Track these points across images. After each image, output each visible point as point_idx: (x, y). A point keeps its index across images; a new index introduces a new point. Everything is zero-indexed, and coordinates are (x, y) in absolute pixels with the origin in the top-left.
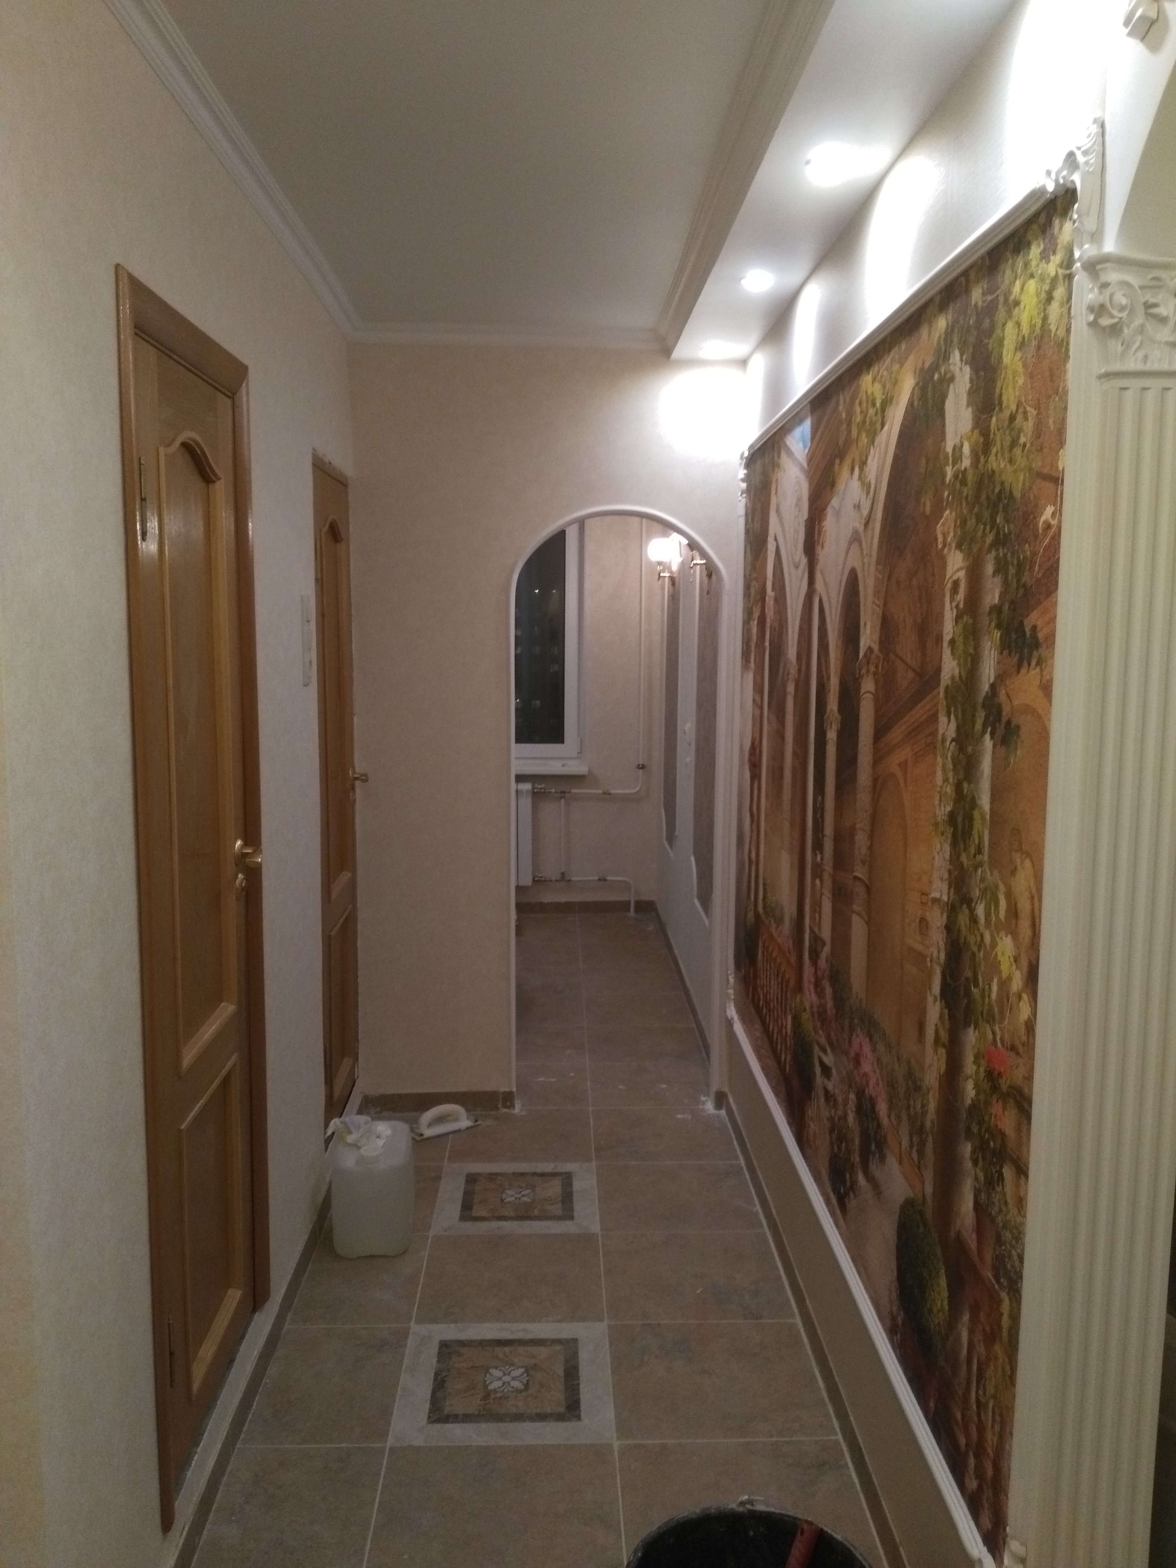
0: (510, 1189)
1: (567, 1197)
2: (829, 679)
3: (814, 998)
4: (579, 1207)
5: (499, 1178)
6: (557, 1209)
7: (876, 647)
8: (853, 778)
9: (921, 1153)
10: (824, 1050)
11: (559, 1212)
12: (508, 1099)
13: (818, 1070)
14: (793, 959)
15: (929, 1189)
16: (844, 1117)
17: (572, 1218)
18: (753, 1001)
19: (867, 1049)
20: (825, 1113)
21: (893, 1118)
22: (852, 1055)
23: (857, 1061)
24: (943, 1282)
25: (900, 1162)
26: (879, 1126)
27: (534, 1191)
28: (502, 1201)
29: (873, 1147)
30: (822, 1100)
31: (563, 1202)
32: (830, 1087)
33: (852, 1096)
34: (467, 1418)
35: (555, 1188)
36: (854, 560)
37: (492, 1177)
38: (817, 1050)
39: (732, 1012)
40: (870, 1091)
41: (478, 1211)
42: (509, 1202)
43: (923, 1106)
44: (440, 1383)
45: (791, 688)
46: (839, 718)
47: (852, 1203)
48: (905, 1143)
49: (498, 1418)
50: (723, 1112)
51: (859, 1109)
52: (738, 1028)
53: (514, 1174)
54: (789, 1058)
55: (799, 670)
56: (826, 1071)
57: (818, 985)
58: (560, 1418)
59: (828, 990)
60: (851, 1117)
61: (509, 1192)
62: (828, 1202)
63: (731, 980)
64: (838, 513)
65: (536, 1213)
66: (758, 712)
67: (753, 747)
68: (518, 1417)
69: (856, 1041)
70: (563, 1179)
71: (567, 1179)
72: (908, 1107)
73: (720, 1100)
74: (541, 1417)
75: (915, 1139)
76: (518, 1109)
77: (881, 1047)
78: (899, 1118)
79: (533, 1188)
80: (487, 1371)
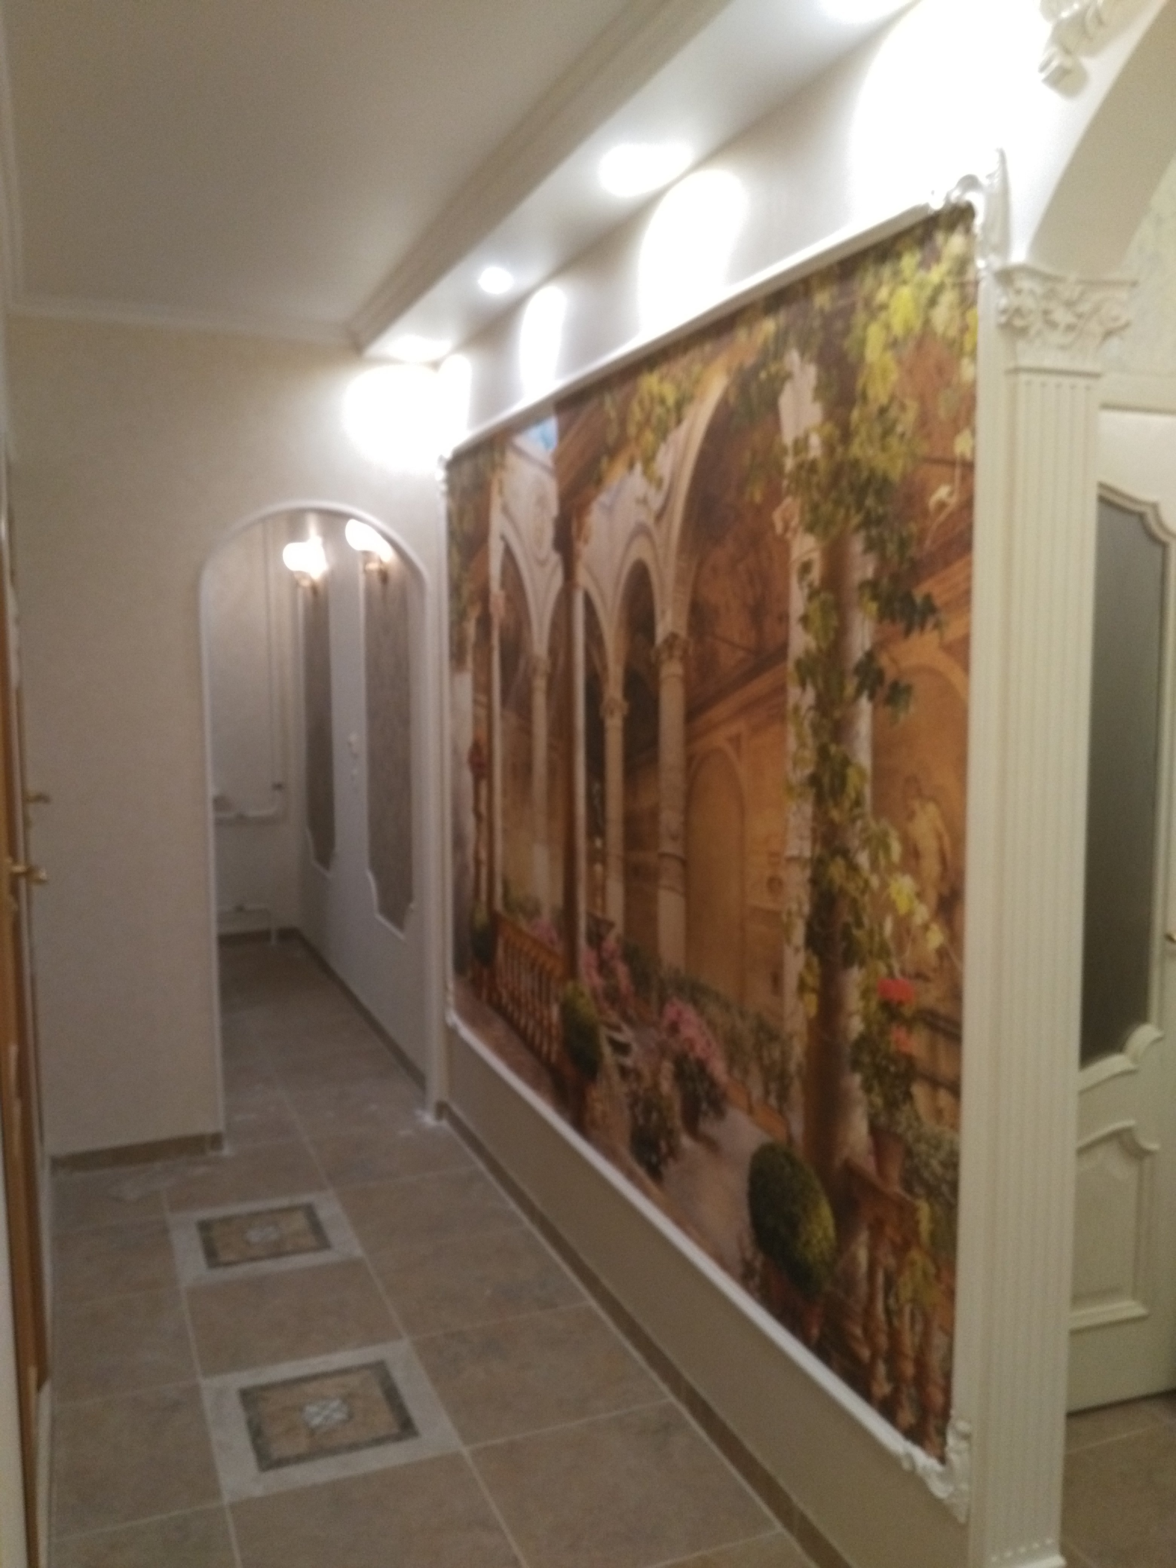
0: (251, 1230)
1: (316, 1228)
2: (605, 668)
3: (598, 981)
4: (334, 1235)
5: (234, 1220)
6: (310, 1240)
7: (683, 633)
8: (654, 759)
9: (783, 1097)
10: (618, 1029)
11: (315, 1244)
12: (216, 1140)
13: (607, 1050)
14: (559, 948)
15: (797, 1127)
16: (656, 1086)
17: (329, 1247)
18: (490, 1000)
19: (690, 1013)
20: (621, 1089)
21: (737, 1073)
22: (665, 1023)
23: (674, 1028)
24: (825, 1212)
25: (750, 1111)
26: (713, 1084)
27: (278, 1228)
28: (248, 1242)
29: (704, 1106)
30: (616, 1077)
31: (314, 1233)
32: (628, 1062)
33: (667, 1065)
34: (299, 1459)
35: (299, 1222)
36: (641, 550)
37: (227, 1221)
38: (604, 1033)
39: (454, 1018)
40: (699, 1050)
41: (225, 1257)
42: (256, 1243)
43: (783, 1053)
44: (257, 1433)
45: (540, 684)
46: (625, 705)
47: (671, 1169)
48: (757, 1092)
49: (333, 1451)
50: (445, 1121)
51: (680, 1076)
52: (466, 1033)
53: (250, 1214)
54: (555, 1047)
55: (554, 664)
56: (621, 1048)
57: (604, 967)
58: (398, 1438)
59: (622, 970)
60: (666, 1086)
61: (252, 1233)
62: (630, 1176)
63: (451, 986)
64: (610, 510)
65: (289, 1248)
66: (482, 713)
67: (476, 748)
68: (354, 1447)
69: (670, 1012)
70: (305, 1212)
71: (309, 1210)
72: (760, 1058)
73: (442, 1110)
74: (378, 1441)
75: (773, 1086)
76: (230, 1149)
77: (713, 1010)
78: (746, 1072)
79: (277, 1224)
80: (301, 1409)
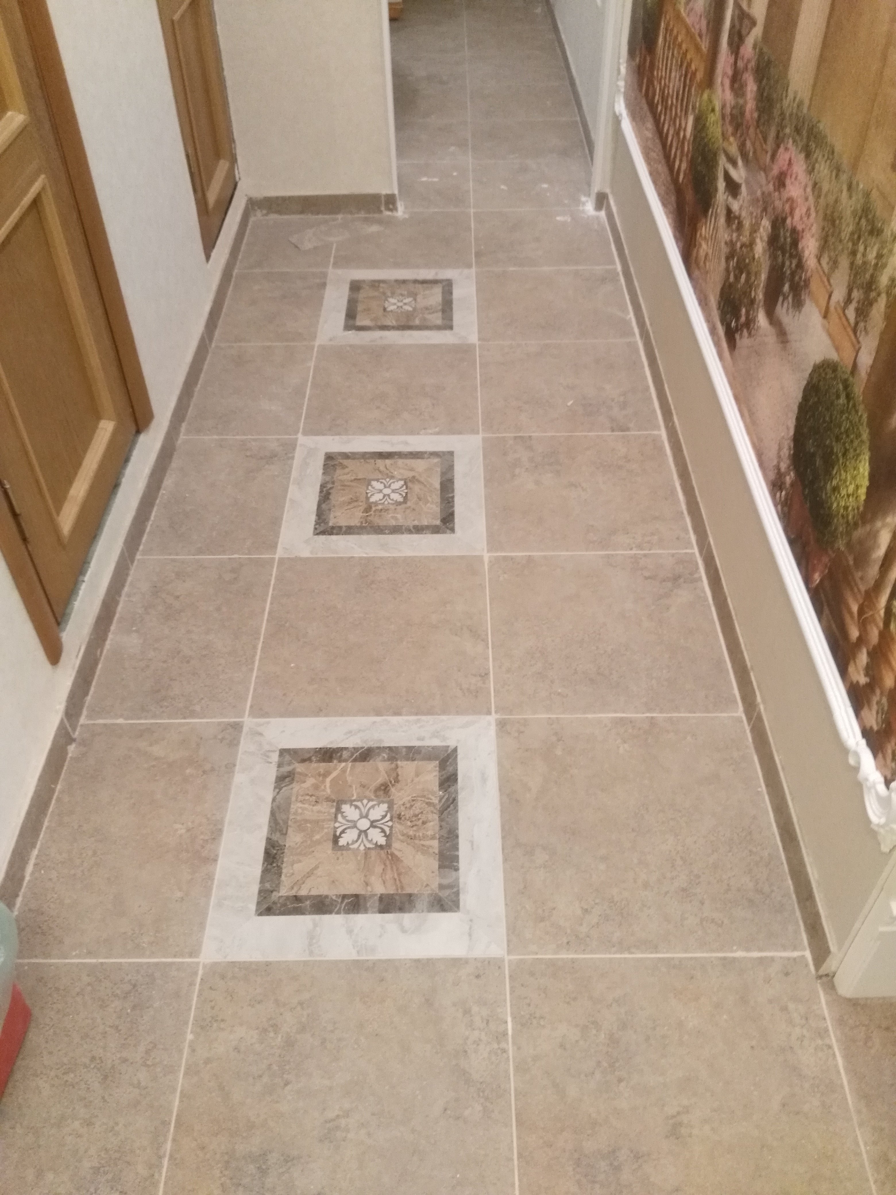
0: (392, 297)
1: (447, 306)
3: (729, 96)
4: (457, 317)
5: (381, 285)
6: (437, 319)
9: (863, 313)
10: (734, 163)
11: (439, 322)
12: (390, 201)
13: (721, 185)
14: (705, 45)
15: (866, 359)
16: (751, 245)
17: (451, 328)
18: (647, 95)
19: (800, 167)
20: (724, 235)
21: (825, 261)
22: (775, 172)
23: (781, 182)
24: (864, 468)
25: (826, 315)
26: (800, 265)
27: (415, 300)
28: (385, 309)
29: (786, 288)
30: (722, 220)
31: (443, 311)
32: (735, 206)
33: (766, 224)
34: (349, 530)
35: (435, 297)
37: (375, 284)
38: (722, 161)
39: (621, 107)
40: (796, 220)
41: (361, 321)
42: (392, 311)
43: (879, 256)
44: (325, 496)
47: (744, 341)
48: (839, 295)
49: (379, 530)
50: (603, 214)
51: (773, 240)
52: (627, 126)
53: (396, 281)
54: (684, 166)
56: (733, 188)
57: (736, 79)
58: (436, 530)
59: (751, 87)
60: (760, 248)
61: (392, 300)
62: (713, 331)
63: (623, 70)
65: (417, 322)
68: (396, 530)
69: (783, 156)
70: (443, 287)
71: (447, 286)
72: (854, 253)
73: (601, 200)
74: (418, 530)
75: (856, 294)
76: (401, 212)
77: (823, 169)
78: (834, 264)
79: (414, 295)
80: (368, 483)
